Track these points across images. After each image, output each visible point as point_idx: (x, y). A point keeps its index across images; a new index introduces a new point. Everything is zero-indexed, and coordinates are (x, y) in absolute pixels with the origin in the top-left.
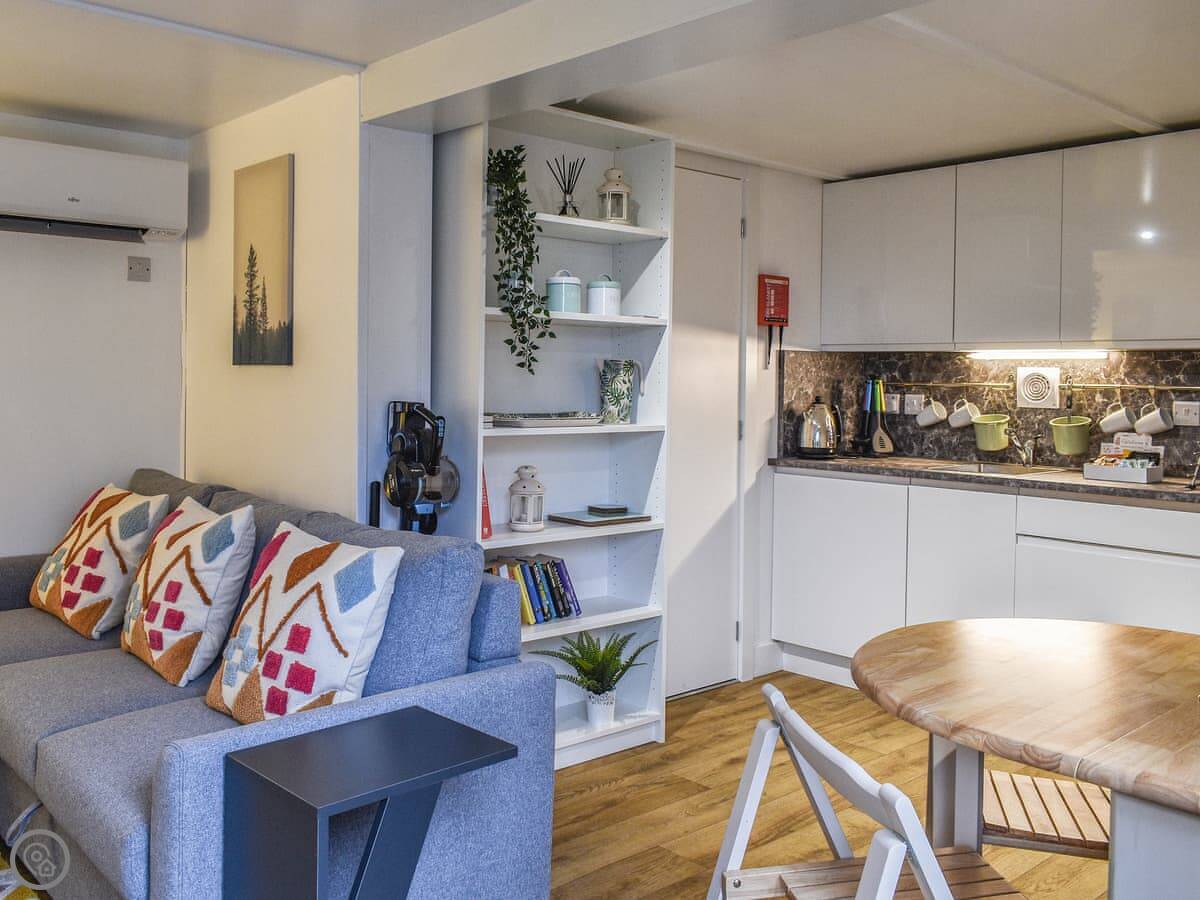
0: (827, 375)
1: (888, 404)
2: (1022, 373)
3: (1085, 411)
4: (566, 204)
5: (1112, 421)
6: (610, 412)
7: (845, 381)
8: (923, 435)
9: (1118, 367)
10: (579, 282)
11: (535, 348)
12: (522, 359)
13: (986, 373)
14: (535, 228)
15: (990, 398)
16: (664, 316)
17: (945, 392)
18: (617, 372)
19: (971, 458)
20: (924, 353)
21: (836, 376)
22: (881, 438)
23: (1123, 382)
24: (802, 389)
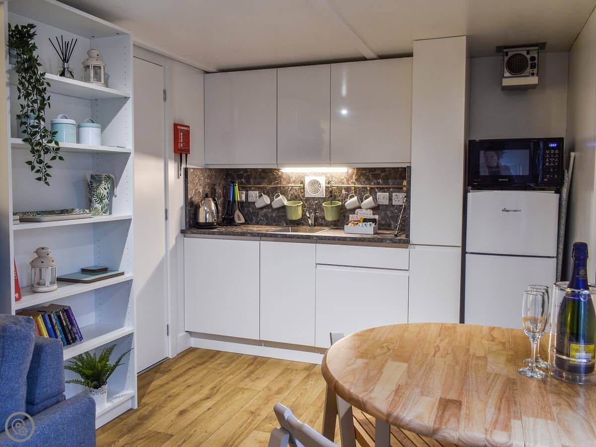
0: (209, 181)
1: (241, 197)
2: (307, 180)
3: (337, 198)
4: (64, 69)
5: (350, 204)
6: (96, 208)
7: (218, 185)
8: (258, 213)
9: (352, 176)
10: (75, 123)
11: (49, 167)
12: (39, 175)
13: (289, 180)
14: (45, 84)
15: (291, 192)
16: (129, 146)
17: (269, 190)
18: (100, 182)
19: (283, 224)
20: (258, 169)
21: (213, 182)
22: (238, 215)
23: (355, 184)
24: (197, 189)
